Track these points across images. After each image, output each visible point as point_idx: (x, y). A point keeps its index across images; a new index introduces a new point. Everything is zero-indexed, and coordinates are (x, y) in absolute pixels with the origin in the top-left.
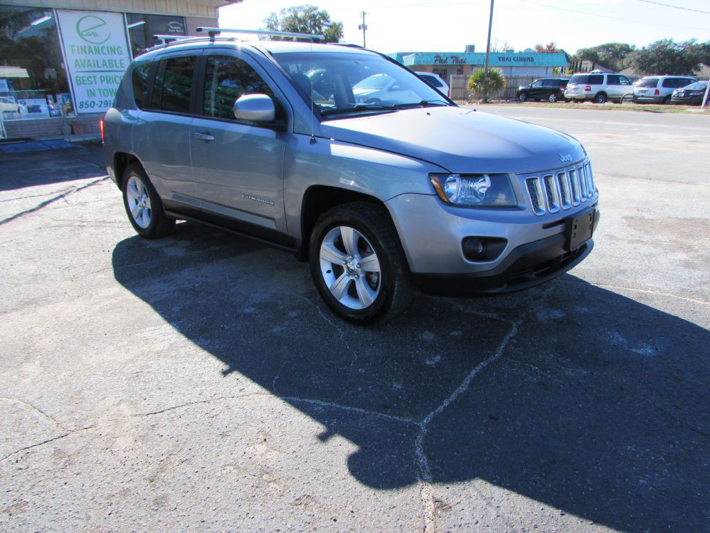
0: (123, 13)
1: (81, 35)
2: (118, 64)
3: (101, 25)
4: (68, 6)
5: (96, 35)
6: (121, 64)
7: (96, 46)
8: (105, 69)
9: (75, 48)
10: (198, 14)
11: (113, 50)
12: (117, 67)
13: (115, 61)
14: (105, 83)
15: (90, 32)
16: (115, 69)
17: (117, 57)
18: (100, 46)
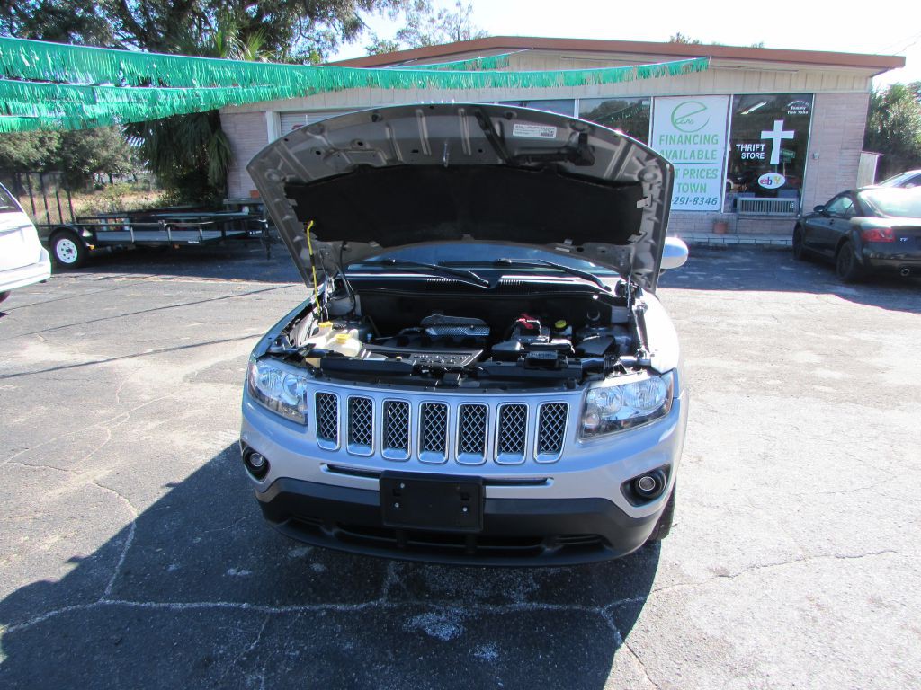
0: (730, 95)
1: (674, 124)
2: (709, 155)
3: (701, 111)
4: (667, 93)
5: (691, 122)
6: (713, 154)
7: (688, 134)
8: (692, 161)
9: (664, 138)
10: (836, 89)
11: (706, 139)
12: (706, 158)
13: (707, 151)
14: (687, 176)
15: (685, 119)
16: (703, 161)
17: (709, 148)
18: (693, 134)
